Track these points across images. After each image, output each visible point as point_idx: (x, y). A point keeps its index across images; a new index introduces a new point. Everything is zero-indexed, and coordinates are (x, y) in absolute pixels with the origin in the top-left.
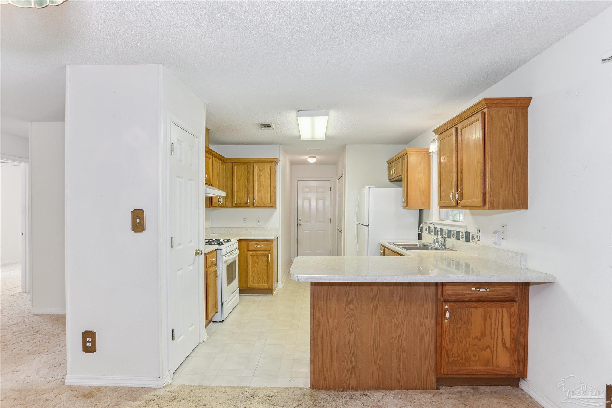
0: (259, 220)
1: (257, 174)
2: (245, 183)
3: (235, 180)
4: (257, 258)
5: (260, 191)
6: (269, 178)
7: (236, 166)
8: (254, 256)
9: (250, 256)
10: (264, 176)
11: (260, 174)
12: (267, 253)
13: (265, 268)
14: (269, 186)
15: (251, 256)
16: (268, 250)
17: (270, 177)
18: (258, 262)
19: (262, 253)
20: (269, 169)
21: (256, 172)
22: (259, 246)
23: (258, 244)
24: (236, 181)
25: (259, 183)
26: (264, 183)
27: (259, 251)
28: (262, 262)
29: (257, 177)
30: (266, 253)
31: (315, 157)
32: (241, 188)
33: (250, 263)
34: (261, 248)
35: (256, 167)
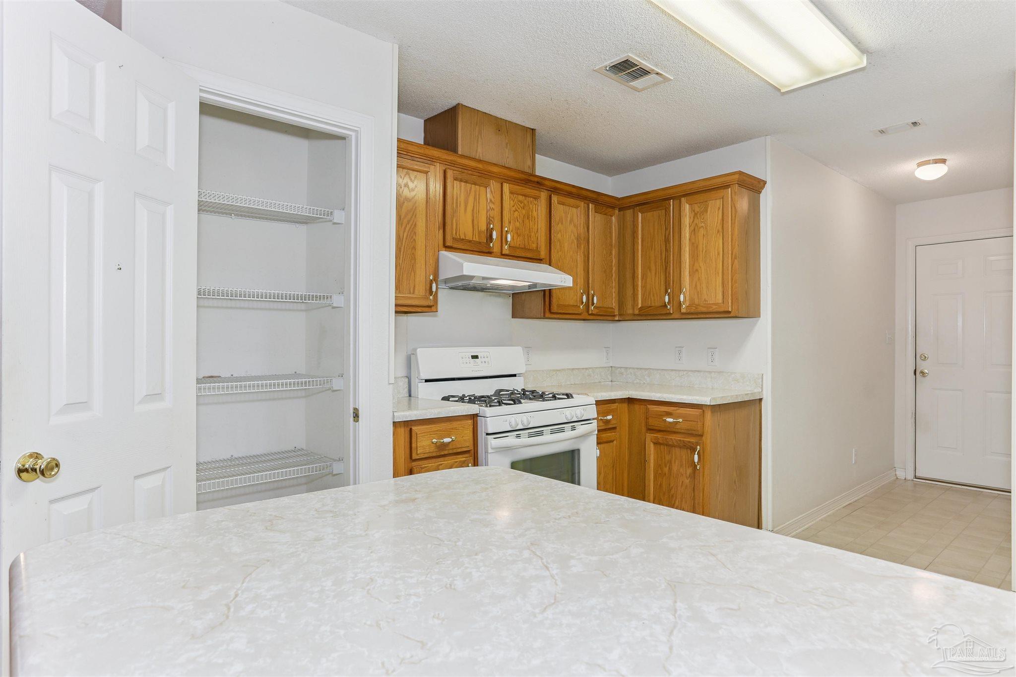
0: (712, 350)
1: (690, 226)
2: (661, 254)
3: (640, 247)
4: (669, 451)
5: (697, 270)
6: (718, 231)
7: (640, 215)
8: (660, 444)
9: (652, 445)
10: (706, 228)
11: (696, 224)
12: (692, 440)
13: (687, 481)
14: (719, 254)
15: (655, 443)
16: (697, 433)
17: (721, 230)
18: (670, 462)
19: (680, 440)
20: (719, 208)
21: (686, 221)
22: (670, 420)
23: (669, 414)
24: (642, 251)
25: (694, 246)
26: (706, 246)
27: (675, 433)
28: (681, 466)
29: (688, 235)
30: (689, 442)
31: (944, 161)
32: (653, 268)
33: (652, 461)
34: (678, 426)
35: (686, 208)
